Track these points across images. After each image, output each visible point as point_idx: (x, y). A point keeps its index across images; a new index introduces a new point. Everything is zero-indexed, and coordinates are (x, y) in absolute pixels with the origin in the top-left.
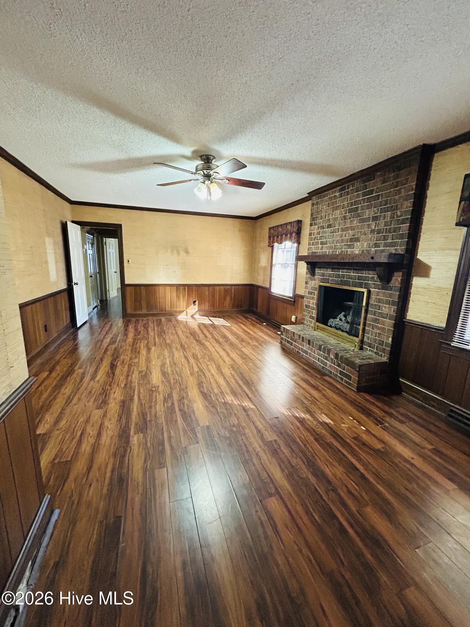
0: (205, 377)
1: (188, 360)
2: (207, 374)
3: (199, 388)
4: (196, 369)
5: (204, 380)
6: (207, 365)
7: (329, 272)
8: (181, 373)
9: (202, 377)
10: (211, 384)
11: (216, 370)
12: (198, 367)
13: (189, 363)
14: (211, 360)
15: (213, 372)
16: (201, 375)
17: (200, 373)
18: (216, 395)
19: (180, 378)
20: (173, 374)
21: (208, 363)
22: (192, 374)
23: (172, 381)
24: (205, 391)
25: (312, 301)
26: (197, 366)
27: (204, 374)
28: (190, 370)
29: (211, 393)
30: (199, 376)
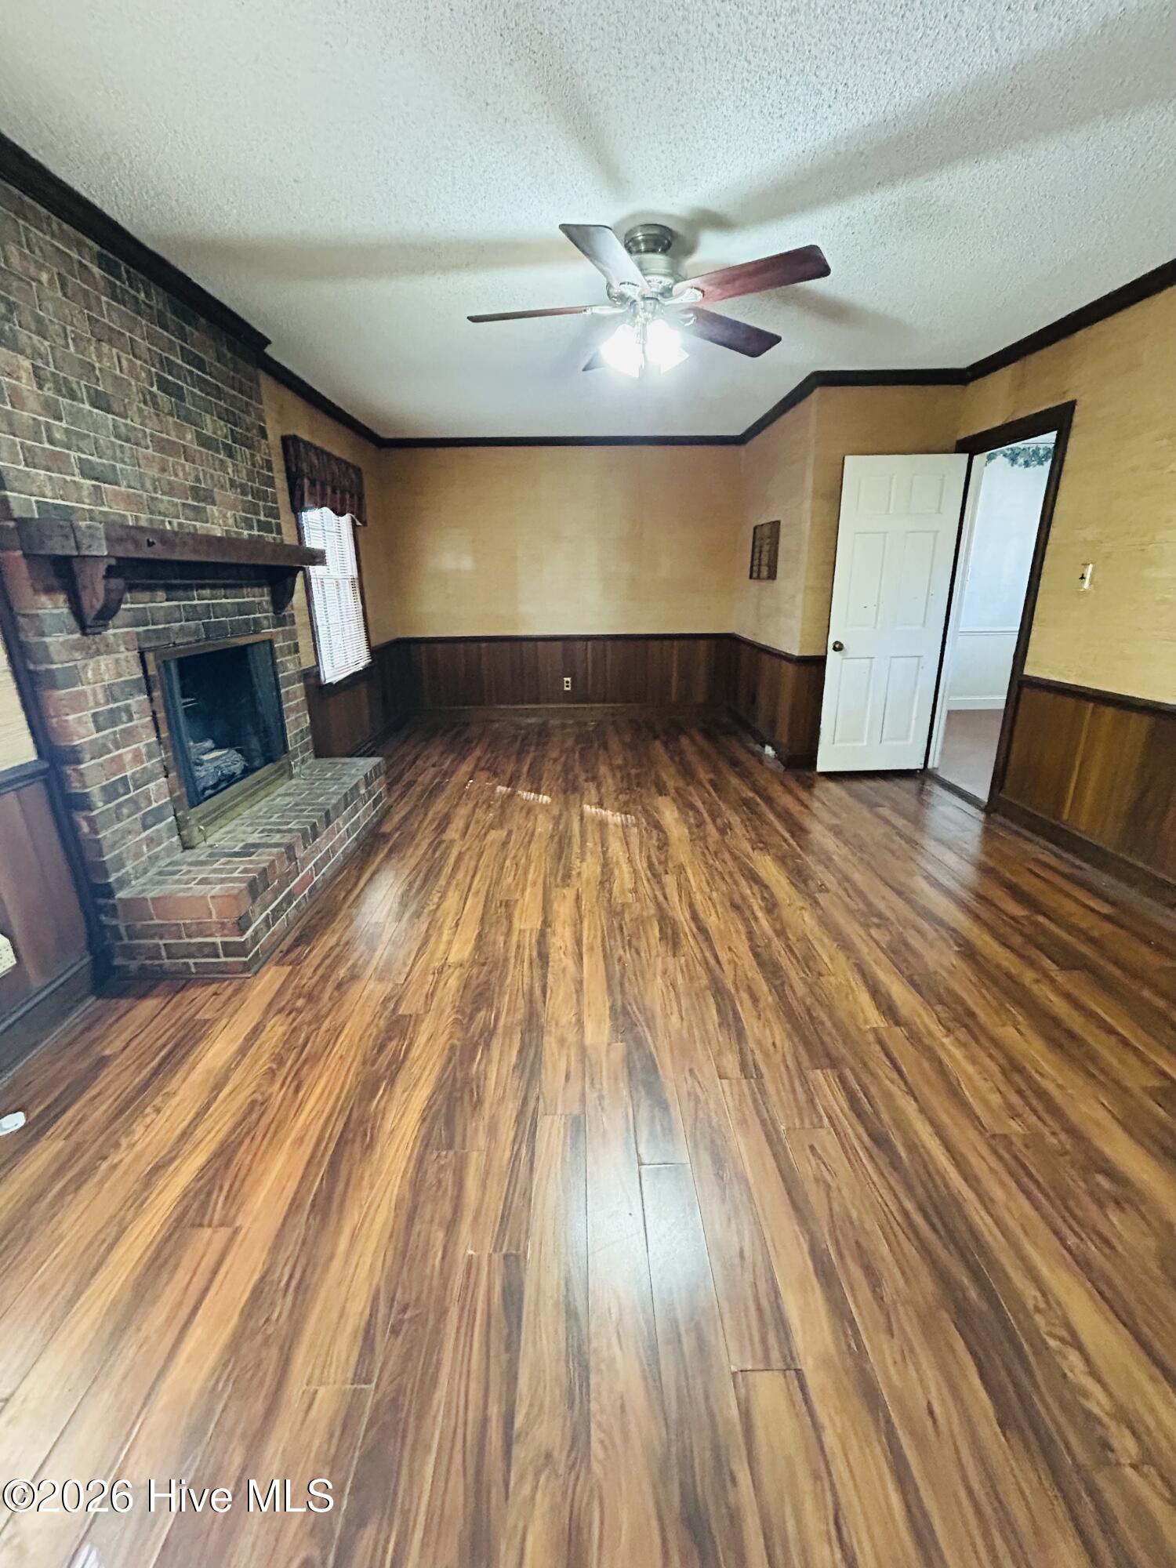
0: (649, 857)
1: (695, 917)
2: (641, 865)
3: (666, 837)
4: (670, 881)
5: (653, 852)
6: (635, 891)
7: (161, 602)
8: (711, 874)
9: (659, 860)
10: (641, 842)
11: (616, 872)
12: (663, 888)
13: (691, 905)
14: (619, 909)
15: (626, 868)
16: (660, 863)
17: (660, 869)
18: (637, 825)
19: (711, 862)
20: (731, 874)
21: (630, 898)
22: (681, 868)
23: (727, 857)
24: (655, 833)
25: (127, 753)
26: (668, 891)
27: (651, 866)
28: (687, 880)
29: (646, 829)
30: (664, 863)
